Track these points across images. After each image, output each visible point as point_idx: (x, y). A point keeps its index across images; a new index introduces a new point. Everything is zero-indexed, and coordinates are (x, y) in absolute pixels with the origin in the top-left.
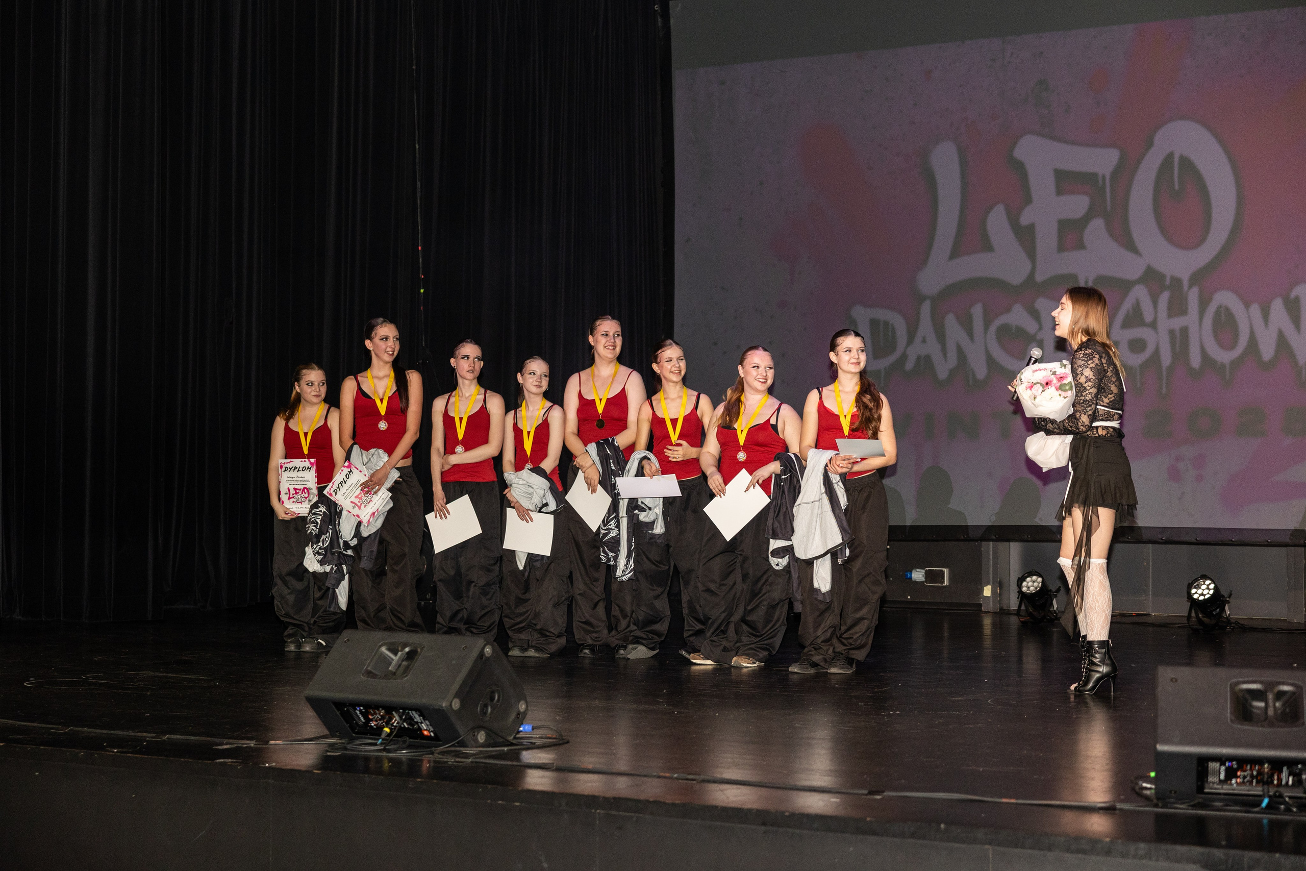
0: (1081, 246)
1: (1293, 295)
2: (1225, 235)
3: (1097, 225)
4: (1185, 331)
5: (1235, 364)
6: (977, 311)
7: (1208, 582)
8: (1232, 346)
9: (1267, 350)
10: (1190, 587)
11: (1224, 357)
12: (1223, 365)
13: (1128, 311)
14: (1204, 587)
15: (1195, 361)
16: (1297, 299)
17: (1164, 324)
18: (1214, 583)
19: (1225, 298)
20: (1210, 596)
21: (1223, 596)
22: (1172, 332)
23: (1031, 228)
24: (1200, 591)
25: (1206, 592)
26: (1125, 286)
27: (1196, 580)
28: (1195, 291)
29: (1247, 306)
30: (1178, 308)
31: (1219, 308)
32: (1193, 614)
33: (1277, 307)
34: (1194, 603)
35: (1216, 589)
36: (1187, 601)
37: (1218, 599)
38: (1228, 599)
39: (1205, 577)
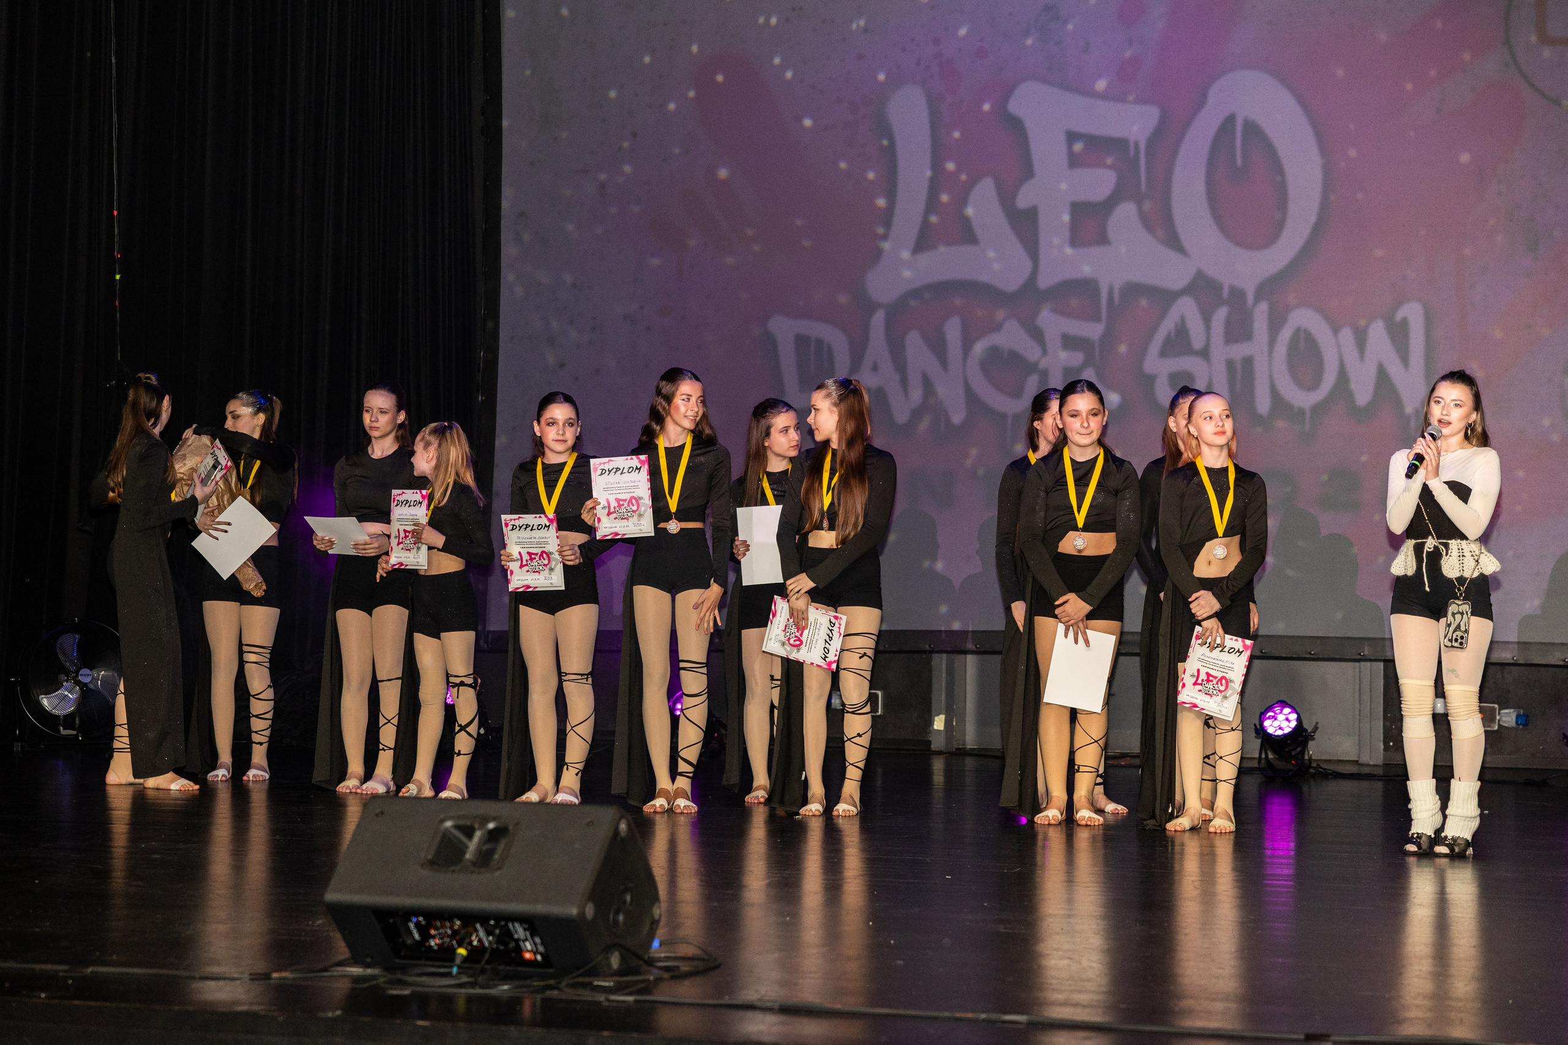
0: (1103, 239)
1: (1399, 316)
2: (1306, 231)
3: (1126, 212)
4: (1248, 361)
5: (1319, 409)
6: (953, 330)
7: (1287, 710)
8: (1313, 386)
9: (1363, 394)
10: (1262, 717)
11: (1303, 399)
12: (1301, 412)
13: (1169, 335)
14: (1281, 717)
15: (1263, 404)
16: (1405, 322)
17: (1220, 352)
18: (1296, 712)
19: (1304, 318)
20: (1291, 730)
21: (1306, 730)
22: (1230, 364)
23: (1032, 214)
24: (1276, 723)
25: (1284, 724)
26: (1165, 298)
27: (1270, 708)
28: (1263, 306)
29: (1336, 330)
30: (1239, 330)
31: (1298, 330)
32: (1263, 756)
33: (1377, 332)
34: (1268, 740)
35: (1299, 720)
36: (1256, 737)
37: (1300, 735)
38: (1312, 734)
39: (1283, 704)
